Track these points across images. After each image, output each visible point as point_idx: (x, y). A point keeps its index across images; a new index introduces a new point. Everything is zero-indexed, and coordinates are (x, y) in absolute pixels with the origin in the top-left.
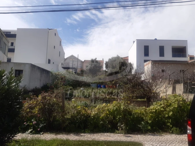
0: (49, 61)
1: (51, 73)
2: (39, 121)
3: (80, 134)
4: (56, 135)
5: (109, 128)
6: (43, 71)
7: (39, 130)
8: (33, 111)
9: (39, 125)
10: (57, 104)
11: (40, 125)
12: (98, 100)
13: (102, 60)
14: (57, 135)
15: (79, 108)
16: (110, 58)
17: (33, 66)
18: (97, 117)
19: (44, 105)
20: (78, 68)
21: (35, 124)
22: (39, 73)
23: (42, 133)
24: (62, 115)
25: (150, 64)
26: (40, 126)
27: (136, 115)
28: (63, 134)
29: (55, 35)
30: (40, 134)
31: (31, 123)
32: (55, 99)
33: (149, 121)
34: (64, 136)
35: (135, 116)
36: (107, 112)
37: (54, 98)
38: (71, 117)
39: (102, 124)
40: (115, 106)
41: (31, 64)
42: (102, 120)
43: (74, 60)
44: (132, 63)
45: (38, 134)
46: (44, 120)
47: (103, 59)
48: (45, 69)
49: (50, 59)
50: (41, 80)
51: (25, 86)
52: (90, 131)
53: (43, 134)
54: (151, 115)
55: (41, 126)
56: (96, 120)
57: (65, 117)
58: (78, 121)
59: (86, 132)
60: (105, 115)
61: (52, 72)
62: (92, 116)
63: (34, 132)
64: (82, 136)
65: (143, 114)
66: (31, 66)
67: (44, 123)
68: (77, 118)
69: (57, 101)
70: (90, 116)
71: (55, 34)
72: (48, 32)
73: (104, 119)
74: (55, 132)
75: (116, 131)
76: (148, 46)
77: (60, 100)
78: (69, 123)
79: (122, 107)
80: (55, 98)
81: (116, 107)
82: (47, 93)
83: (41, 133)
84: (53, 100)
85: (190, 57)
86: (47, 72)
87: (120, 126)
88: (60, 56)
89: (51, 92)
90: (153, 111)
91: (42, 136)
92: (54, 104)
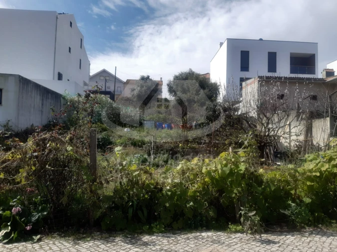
0: (60, 77)
1: (64, 98)
2: (30, 203)
3: (140, 239)
4: (76, 244)
5: (212, 218)
6: (46, 92)
7: (28, 228)
8: (18, 178)
9: (30, 215)
10: (76, 160)
11: (33, 216)
12: (162, 150)
13: (159, 80)
14: (78, 244)
15: (135, 171)
16: (177, 74)
17: (24, 82)
18: (180, 191)
19: (43, 164)
20: (116, 93)
21: (18, 214)
22: (39, 97)
23: (39, 236)
24: (91, 189)
25: (256, 83)
26: (34, 219)
27: (274, 185)
28: (93, 239)
29: (71, 26)
30: (32, 240)
31: (8, 213)
32: (69, 148)
33: (304, 199)
34: (98, 246)
35: (273, 189)
36: (207, 179)
37: (69, 144)
38: (114, 193)
39: (193, 209)
40: (226, 165)
41: (20, 76)
42: (194, 198)
43: (108, 78)
44: (218, 84)
45: (25, 241)
46: (41, 203)
47: (161, 78)
48: (50, 90)
49: (61, 72)
50: (42, 112)
51: (8, 123)
52: (164, 228)
53: (39, 240)
54: (308, 183)
55: (36, 217)
56: (177, 200)
57: (99, 192)
58: (133, 202)
59: (154, 230)
60: (201, 186)
61: (65, 96)
62: (169, 190)
63: (16, 236)
64: (146, 244)
65: (288, 183)
66: (20, 81)
67: (43, 210)
68: (129, 194)
69: (77, 152)
70: (161, 190)
71: (71, 23)
72: (57, 18)
73: (198, 196)
74: (73, 235)
75: (230, 226)
76: (248, 52)
77: (83, 150)
78: (110, 208)
79: (242, 167)
80: (71, 146)
81: (229, 166)
82: (49, 131)
83: (36, 238)
84: (66, 151)
85: (326, 72)
86: (56, 96)
87: (246, 216)
88: (80, 68)
89: (59, 129)
90: (314, 174)
91: (36, 246)
92: (70, 159)
